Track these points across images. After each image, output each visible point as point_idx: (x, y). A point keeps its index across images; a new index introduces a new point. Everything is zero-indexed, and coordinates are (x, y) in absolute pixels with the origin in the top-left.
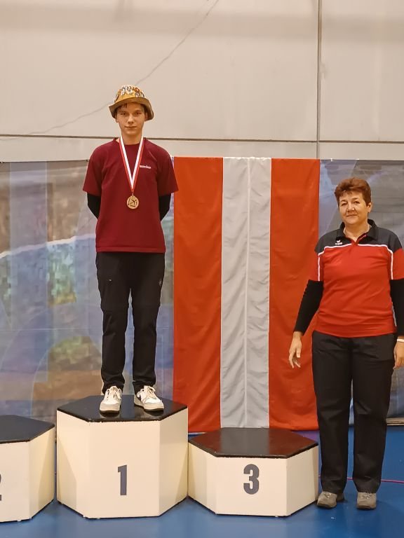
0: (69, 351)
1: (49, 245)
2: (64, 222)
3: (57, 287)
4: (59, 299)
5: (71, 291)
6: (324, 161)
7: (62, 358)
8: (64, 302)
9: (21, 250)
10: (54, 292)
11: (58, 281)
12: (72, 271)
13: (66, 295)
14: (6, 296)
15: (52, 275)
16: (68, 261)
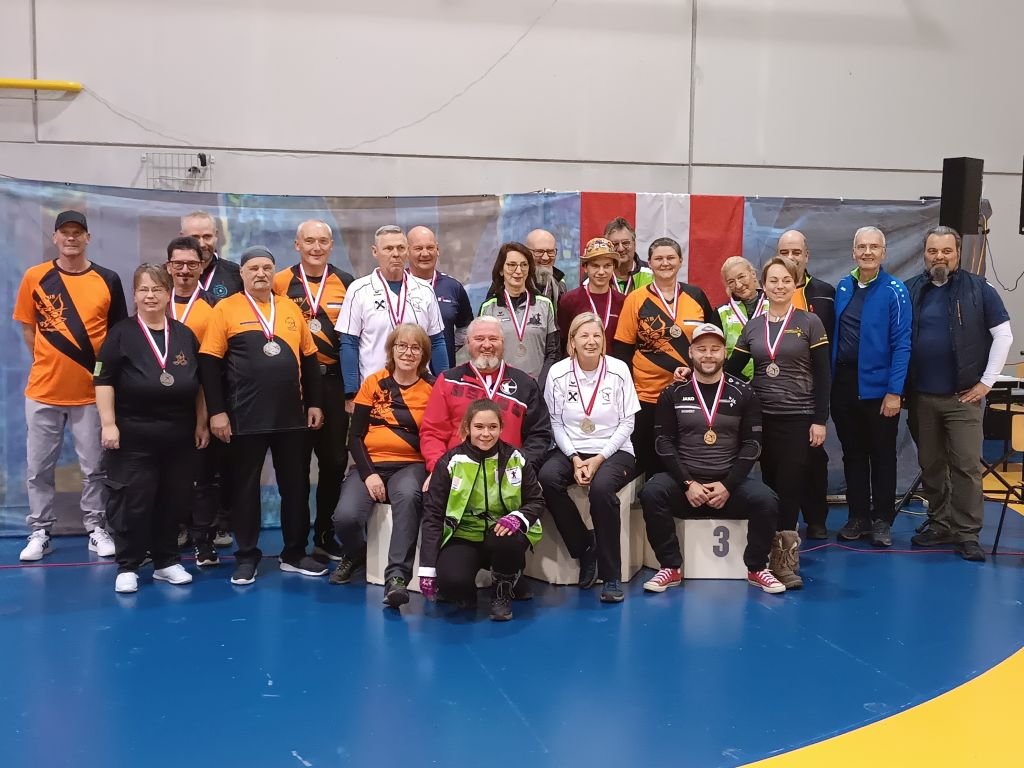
6: (749, 199)
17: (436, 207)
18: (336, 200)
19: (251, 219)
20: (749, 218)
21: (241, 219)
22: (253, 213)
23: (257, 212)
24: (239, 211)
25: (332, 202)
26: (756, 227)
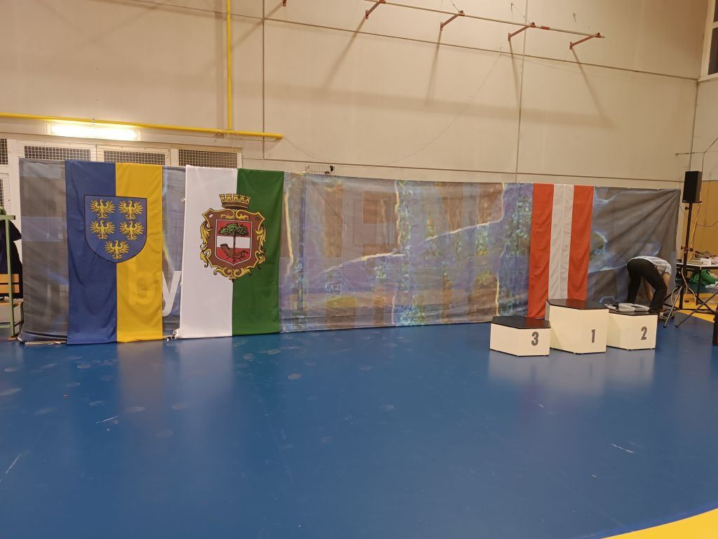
0: (484, 279)
1: (478, 226)
2: (485, 214)
3: (481, 247)
4: (481, 253)
5: (486, 250)
6: (595, 187)
7: (481, 282)
8: (483, 254)
9: (466, 228)
10: (479, 250)
11: (481, 244)
12: (487, 239)
13: (484, 251)
14: (458, 251)
15: (479, 241)
16: (485, 234)
19: (407, 192)
20: (595, 195)
21: (404, 192)
22: (408, 189)
23: (410, 189)
24: (403, 188)
26: (597, 199)
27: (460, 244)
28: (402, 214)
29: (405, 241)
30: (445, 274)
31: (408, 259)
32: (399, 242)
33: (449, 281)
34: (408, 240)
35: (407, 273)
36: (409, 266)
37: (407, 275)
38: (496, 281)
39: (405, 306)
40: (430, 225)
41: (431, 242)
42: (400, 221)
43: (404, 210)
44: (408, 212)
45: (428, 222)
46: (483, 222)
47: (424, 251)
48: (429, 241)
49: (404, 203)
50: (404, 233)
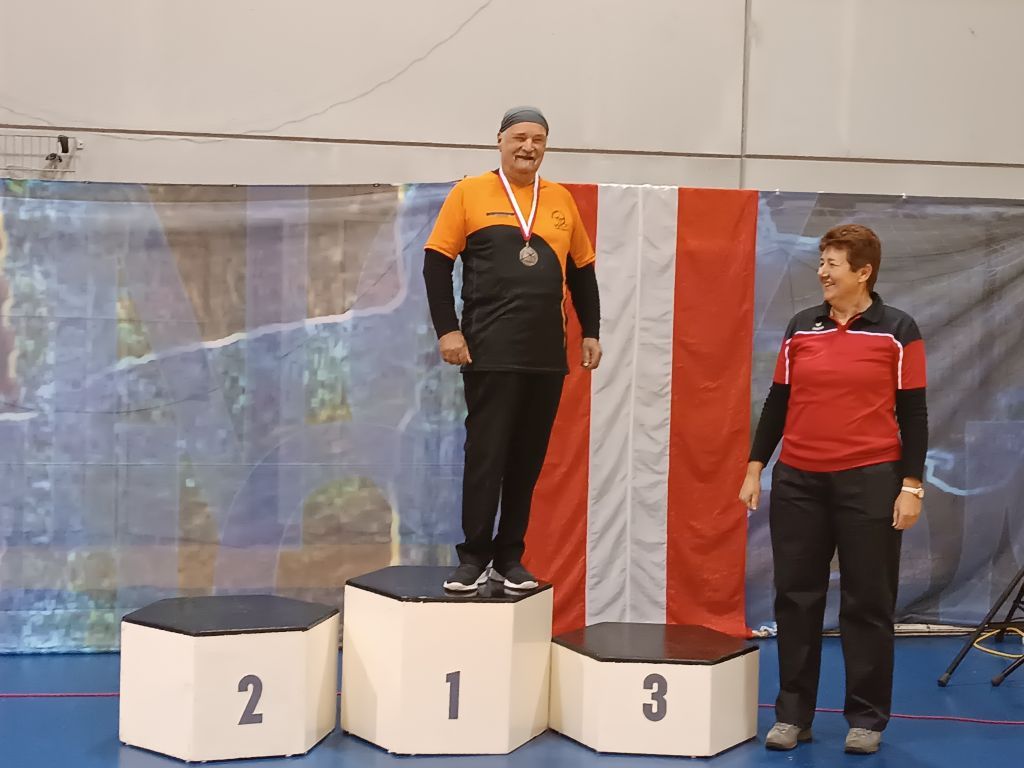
0: (338, 501)
1: (309, 323)
2: (335, 286)
3: (321, 393)
4: (324, 414)
5: (343, 402)
6: (767, 194)
7: (327, 512)
8: (331, 419)
9: (262, 331)
10: (315, 402)
11: (323, 385)
12: (346, 368)
13: (334, 408)
14: (236, 407)
15: (314, 373)
16: (339, 351)
17: (306, 201)
18: (161, 189)
19: (37, 214)
20: (765, 222)
21: (23, 215)
22: (41, 207)
23: (48, 206)
24: (22, 203)
25: (156, 192)
26: (774, 234)
27: (242, 383)
28: (22, 281)
29: (34, 370)
30: (190, 483)
31: (47, 429)
32: (12, 373)
33: (204, 505)
34: (47, 367)
35: (45, 476)
36: (50, 452)
37: (46, 485)
38: (388, 509)
39: (38, 586)
40: (130, 321)
41: (132, 377)
42: (17, 305)
43: (28, 268)
44: (46, 275)
45: (120, 310)
46: (329, 312)
47: (106, 406)
48: (122, 373)
49: (27, 246)
50: (30, 345)
